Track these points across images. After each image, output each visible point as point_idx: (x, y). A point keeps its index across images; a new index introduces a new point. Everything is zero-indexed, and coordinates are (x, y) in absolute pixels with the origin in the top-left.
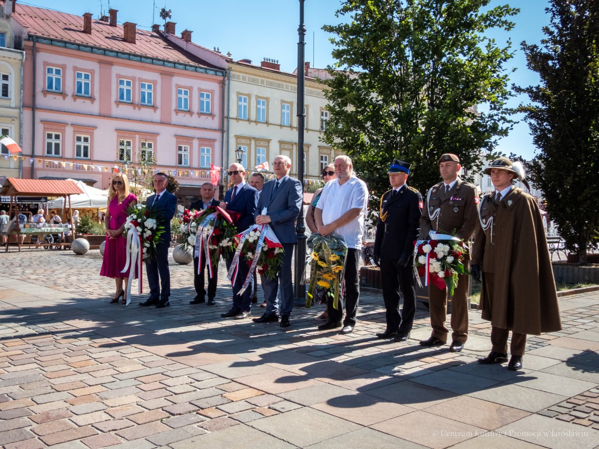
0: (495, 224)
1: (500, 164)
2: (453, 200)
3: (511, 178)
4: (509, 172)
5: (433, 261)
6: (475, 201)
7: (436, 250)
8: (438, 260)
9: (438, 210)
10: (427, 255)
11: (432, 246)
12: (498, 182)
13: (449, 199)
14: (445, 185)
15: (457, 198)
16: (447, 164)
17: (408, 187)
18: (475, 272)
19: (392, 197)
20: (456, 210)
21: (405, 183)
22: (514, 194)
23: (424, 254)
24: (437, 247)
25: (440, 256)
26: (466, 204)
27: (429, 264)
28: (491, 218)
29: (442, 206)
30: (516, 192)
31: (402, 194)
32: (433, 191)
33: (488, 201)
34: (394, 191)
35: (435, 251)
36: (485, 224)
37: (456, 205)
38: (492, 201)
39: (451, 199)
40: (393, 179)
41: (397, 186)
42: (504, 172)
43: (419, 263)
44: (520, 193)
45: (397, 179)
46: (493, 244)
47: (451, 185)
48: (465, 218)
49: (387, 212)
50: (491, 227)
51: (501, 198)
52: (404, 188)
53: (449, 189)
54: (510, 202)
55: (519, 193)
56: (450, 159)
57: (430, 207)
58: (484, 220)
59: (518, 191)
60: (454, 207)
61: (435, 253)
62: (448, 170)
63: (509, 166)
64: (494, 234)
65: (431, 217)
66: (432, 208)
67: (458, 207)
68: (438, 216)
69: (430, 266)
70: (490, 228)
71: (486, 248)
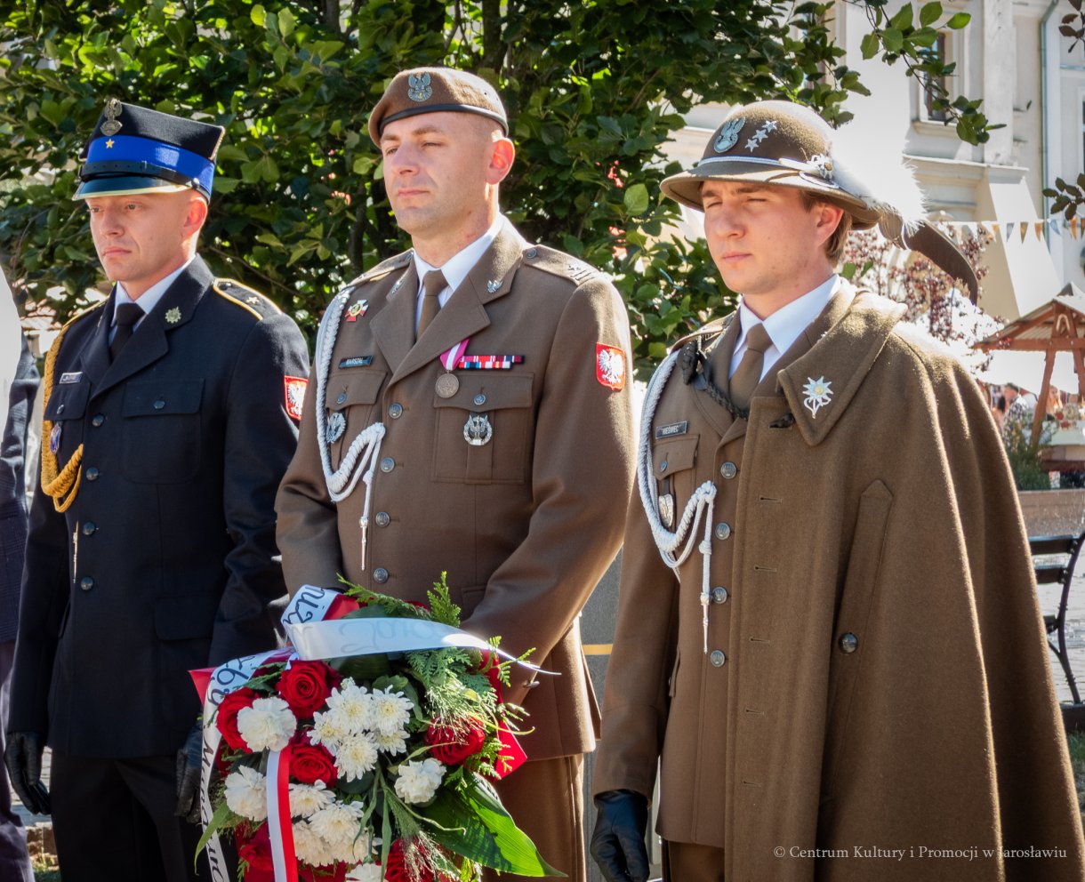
0: (724, 533)
1: (752, 144)
2: (458, 368)
3: (824, 234)
4: (811, 199)
5: (308, 797)
6: (597, 371)
7: (324, 730)
8: (342, 790)
9: (373, 434)
10: (273, 764)
11: (294, 708)
12: (742, 263)
13: (438, 362)
14: (423, 269)
15: (484, 356)
16: (419, 132)
17: (217, 282)
18: (614, 841)
19: (109, 352)
20: (477, 433)
21: (192, 257)
22: (842, 336)
23: (256, 760)
24: (325, 708)
25: (355, 761)
26: (540, 396)
27: (288, 821)
28: (705, 494)
29: (394, 413)
30: (857, 326)
31: (172, 330)
32: (353, 312)
33: (692, 379)
34: (124, 307)
35: (315, 736)
36: (672, 529)
37: (479, 401)
38: (711, 379)
39: (449, 365)
40: (117, 231)
41: (143, 276)
42: (775, 198)
43: (231, 815)
44: (886, 328)
45: (140, 229)
46: (718, 659)
47: (456, 268)
48: (538, 483)
49: (80, 449)
50: (705, 548)
51: (770, 361)
52: (184, 288)
53: (444, 298)
54: (818, 393)
55: (875, 331)
56: (443, 102)
57: (327, 412)
58: (667, 503)
59: (869, 318)
60: (468, 412)
61: (320, 748)
62: (431, 172)
63: (802, 158)
64: (721, 596)
65: (334, 482)
66: (338, 421)
67: (492, 414)
68: (368, 478)
69: (298, 831)
70: (695, 554)
71: (681, 681)
